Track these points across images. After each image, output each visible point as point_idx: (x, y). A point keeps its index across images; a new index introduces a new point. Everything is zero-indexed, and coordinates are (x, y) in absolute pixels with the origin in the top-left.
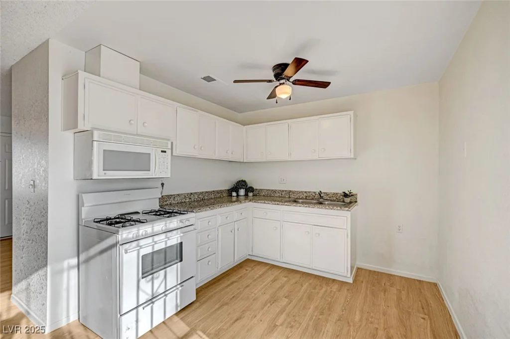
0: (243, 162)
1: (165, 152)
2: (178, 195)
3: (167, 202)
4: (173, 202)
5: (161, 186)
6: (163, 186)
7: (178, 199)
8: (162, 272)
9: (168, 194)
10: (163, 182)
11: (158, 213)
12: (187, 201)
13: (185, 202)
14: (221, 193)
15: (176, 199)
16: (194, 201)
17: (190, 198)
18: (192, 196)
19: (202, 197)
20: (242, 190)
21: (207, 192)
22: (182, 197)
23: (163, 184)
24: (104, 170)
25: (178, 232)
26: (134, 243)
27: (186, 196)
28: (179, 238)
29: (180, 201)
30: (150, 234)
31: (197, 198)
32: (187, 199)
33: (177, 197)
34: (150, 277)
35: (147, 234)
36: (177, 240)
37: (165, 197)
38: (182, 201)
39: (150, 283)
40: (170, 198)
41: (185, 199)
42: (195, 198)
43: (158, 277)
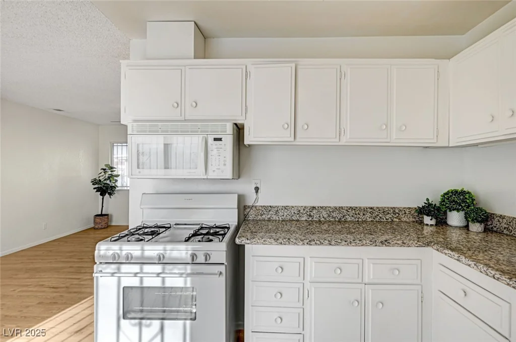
0: (448, 147)
1: (220, 139)
2: (286, 208)
3: (264, 216)
4: (275, 217)
5: (254, 191)
6: (257, 192)
7: (285, 215)
8: (156, 324)
9: (266, 205)
10: (258, 186)
11: (212, 231)
12: (304, 219)
13: (298, 221)
14: (394, 213)
15: (281, 214)
16: (320, 221)
17: (310, 216)
18: (314, 211)
19: (339, 216)
20: (455, 213)
21: (351, 208)
22: (293, 212)
23: (257, 189)
24: (138, 168)
25: (186, 269)
26: (113, 266)
27: (301, 211)
28: (189, 279)
29: (289, 217)
30: (137, 258)
31: (325, 216)
32: (303, 217)
33: (283, 211)
34: (137, 321)
35: (132, 257)
36: (186, 282)
37: (260, 208)
38: (293, 218)
39: (137, 329)
40: (269, 211)
41: (298, 215)
42: (322, 217)
43: (148, 326)
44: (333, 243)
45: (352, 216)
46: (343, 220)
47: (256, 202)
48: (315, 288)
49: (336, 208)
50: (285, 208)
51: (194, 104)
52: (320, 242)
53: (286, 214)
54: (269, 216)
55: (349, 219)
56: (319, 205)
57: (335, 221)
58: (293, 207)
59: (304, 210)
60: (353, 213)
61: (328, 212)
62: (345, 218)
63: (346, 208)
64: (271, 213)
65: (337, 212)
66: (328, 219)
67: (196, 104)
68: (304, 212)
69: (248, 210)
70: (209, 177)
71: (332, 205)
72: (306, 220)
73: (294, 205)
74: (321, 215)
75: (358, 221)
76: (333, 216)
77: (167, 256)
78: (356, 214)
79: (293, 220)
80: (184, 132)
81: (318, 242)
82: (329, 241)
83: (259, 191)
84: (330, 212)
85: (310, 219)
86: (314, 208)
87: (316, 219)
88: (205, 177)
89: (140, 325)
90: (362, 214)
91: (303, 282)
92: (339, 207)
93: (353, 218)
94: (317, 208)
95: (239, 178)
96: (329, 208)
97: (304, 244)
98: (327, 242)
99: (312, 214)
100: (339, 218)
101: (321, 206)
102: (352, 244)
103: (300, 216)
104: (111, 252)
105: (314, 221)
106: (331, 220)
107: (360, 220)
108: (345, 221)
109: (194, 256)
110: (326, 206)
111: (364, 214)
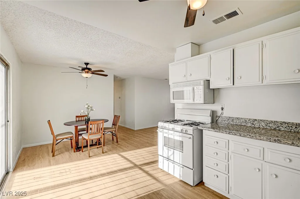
4: (231, 123)
8: (172, 150)
10: (223, 107)
16: (259, 128)
21: (285, 122)
22: (242, 121)
23: (222, 109)
24: (173, 99)
25: (180, 134)
26: (162, 129)
27: (247, 121)
28: (181, 138)
29: (239, 124)
30: (167, 128)
31: (264, 125)
32: (248, 124)
33: (236, 120)
34: (167, 148)
35: (166, 128)
36: (180, 138)
37: (224, 117)
38: (242, 124)
39: (167, 150)
40: (229, 119)
41: (245, 123)
42: (261, 125)
43: (170, 150)
44: (242, 135)
45: (286, 128)
46: (278, 129)
47: (222, 114)
48: (234, 155)
49: (272, 122)
50: (237, 119)
51: (190, 75)
52: (235, 134)
53: (238, 122)
54: (228, 122)
55: (283, 129)
56: (259, 119)
57: (271, 129)
58: (242, 118)
59: (249, 120)
60: (286, 126)
61: (266, 123)
62: (279, 128)
63: (280, 122)
64: (229, 120)
65: (273, 124)
66: (265, 127)
67: (191, 75)
68: (249, 122)
69: (218, 118)
70: (195, 103)
71: (269, 120)
72: (250, 126)
73: (243, 117)
74: (261, 124)
75: (290, 131)
76: (269, 126)
77: (175, 129)
78: (288, 127)
79: (242, 125)
80: (186, 86)
81: (234, 134)
82: (240, 134)
83: (224, 109)
84: (267, 123)
85: (253, 126)
86: (256, 120)
87: (256, 126)
88: (193, 103)
89: (168, 149)
90: (294, 127)
91: (228, 151)
92: (275, 121)
93: (285, 129)
94: (258, 120)
95: (214, 103)
96: (267, 121)
97: (226, 133)
98: (239, 134)
99: (254, 123)
100: (274, 127)
101: (261, 119)
102: (254, 138)
103: (246, 124)
104: (161, 125)
105: (255, 127)
106: (268, 128)
107: (292, 131)
108: (279, 130)
109: (182, 130)
110: (264, 119)
111: (296, 128)
